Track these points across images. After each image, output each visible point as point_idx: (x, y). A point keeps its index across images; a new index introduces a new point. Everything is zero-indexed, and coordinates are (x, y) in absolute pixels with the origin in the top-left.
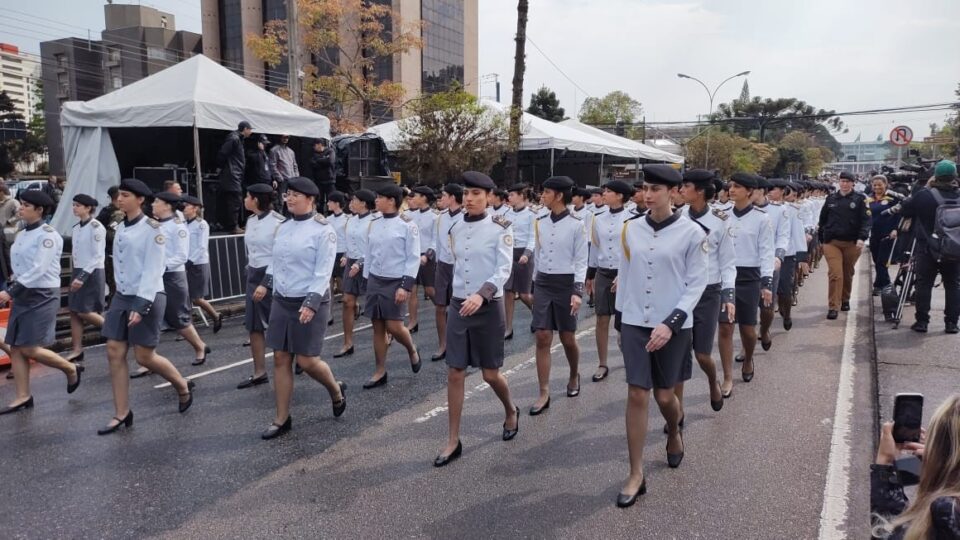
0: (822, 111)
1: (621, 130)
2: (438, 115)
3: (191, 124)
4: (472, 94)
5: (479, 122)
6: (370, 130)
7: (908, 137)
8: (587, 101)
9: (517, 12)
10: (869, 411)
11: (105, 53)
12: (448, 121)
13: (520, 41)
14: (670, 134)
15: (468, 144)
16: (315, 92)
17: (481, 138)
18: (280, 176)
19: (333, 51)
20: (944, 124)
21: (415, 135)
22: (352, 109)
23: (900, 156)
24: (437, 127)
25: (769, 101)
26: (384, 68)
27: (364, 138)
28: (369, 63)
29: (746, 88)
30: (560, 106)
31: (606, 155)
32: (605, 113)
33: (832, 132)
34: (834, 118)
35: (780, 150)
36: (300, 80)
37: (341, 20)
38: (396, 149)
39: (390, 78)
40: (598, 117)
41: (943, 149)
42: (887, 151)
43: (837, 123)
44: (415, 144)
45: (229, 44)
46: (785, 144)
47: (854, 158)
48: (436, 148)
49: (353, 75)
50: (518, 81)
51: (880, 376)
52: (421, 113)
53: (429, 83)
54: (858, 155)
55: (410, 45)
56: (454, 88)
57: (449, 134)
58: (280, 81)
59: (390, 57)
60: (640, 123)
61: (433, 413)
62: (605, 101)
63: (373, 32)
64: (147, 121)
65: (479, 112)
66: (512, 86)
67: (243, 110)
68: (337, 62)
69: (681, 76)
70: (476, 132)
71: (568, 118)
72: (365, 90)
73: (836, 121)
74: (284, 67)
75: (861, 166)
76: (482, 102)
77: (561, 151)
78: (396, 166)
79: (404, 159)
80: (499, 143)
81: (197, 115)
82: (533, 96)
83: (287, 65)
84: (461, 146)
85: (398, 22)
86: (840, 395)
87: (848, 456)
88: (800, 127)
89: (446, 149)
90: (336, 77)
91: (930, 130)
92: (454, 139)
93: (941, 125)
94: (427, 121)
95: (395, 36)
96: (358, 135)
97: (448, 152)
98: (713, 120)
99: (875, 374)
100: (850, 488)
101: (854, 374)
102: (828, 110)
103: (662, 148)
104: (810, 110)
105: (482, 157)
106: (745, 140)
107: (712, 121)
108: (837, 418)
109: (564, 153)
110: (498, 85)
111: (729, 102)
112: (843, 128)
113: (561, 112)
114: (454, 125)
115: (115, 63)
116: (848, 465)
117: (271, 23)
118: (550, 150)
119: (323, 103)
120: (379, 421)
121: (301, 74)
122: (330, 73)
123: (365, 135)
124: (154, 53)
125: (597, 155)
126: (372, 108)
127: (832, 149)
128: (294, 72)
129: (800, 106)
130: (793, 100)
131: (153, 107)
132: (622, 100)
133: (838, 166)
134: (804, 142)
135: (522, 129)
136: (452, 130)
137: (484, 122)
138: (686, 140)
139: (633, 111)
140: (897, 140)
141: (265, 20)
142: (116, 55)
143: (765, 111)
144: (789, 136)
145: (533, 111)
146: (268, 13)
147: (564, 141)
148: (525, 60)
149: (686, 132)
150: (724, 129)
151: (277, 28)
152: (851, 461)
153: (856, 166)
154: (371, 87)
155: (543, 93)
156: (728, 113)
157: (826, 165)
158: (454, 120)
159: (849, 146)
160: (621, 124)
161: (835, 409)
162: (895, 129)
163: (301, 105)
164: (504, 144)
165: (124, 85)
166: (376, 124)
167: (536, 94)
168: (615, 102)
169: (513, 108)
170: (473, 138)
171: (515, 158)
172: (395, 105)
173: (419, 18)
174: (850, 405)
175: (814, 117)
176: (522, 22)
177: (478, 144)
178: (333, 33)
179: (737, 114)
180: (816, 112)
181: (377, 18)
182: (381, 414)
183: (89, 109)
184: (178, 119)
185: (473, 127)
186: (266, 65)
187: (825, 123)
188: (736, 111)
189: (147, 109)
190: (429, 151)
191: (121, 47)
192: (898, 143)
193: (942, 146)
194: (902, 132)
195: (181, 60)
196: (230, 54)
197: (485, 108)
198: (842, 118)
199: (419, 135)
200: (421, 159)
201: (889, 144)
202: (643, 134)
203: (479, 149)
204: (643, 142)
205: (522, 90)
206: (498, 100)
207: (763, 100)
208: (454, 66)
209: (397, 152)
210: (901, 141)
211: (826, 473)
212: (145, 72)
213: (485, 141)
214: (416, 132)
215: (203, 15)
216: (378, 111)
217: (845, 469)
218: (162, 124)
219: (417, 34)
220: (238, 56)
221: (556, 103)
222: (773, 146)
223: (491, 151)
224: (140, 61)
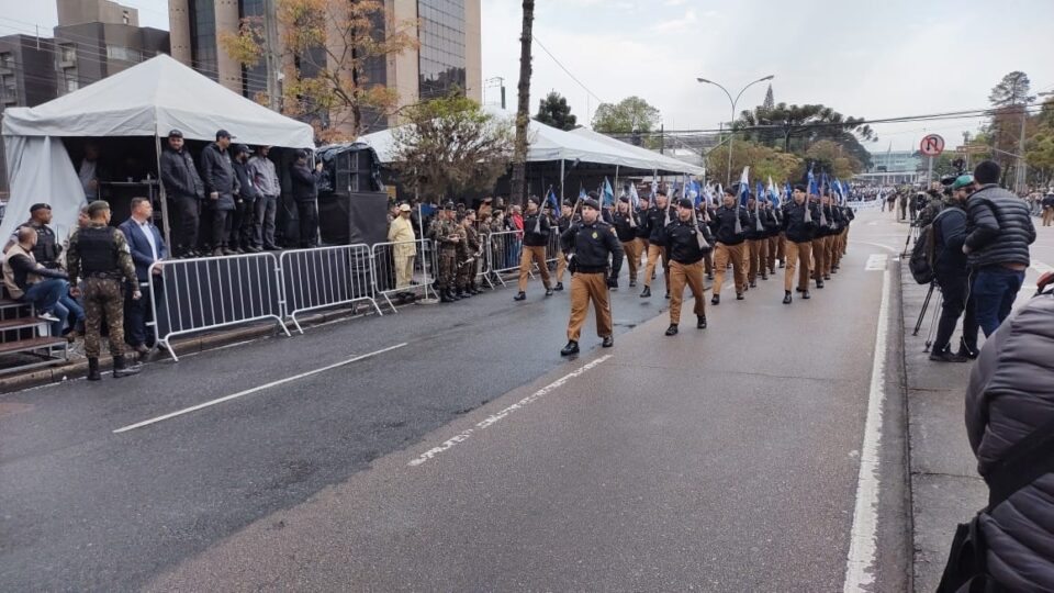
0: (851, 119)
1: (638, 138)
2: (437, 123)
3: (152, 134)
4: (475, 100)
5: (482, 131)
6: (360, 139)
7: (939, 147)
8: (602, 107)
10: (897, 442)
11: (58, 52)
12: (447, 130)
13: (526, 41)
14: (691, 143)
15: (470, 155)
16: (298, 97)
17: (485, 148)
18: (259, 190)
19: (319, 52)
20: (978, 132)
21: (411, 145)
22: (341, 116)
23: (931, 167)
24: (436, 136)
25: (795, 107)
26: (371, 67)
27: (354, 148)
28: (359, 62)
29: (770, 94)
30: (572, 113)
31: (621, 167)
32: (620, 121)
33: (861, 140)
34: (863, 126)
35: (806, 160)
36: (280, 83)
37: (327, 16)
38: (390, 160)
39: (384, 82)
40: (617, 123)
41: (977, 158)
42: (918, 161)
43: (866, 131)
44: (411, 155)
45: (201, 42)
46: (812, 153)
47: (883, 169)
48: (434, 160)
49: (340, 78)
50: (524, 86)
51: (910, 403)
52: (417, 121)
53: (425, 87)
54: (888, 166)
55: (403, 45)
56: (454, 93)
57: (448, 144)
58: (259, 84)
59: (383, 58)
60: (658, 131)
61: (430, 454)
62: (620, 107)
63: (362, 29)
64: (101, 130)
65: (482, 120)
66: (517, 91)
67: (213, 117)
68: (324, 63)
69: (700, 80)
70: (479, 141)
71: (580, 126)
72: (355, 95)
73: (866, 129)
74: (262, 69)
75: (892, 177)
76: (485, 110)
77: (572, 162)
78: (390, 178)
79: (398, 171)
80: (504, 153)
81: (158, 122)
82: (542, 101)
83: (265, 67)
84: (462, 157)
85: (393, 19)
86: (868, 424)
87: (876, 491)
88: (827, 136)
89: (445, 160)
90: (321, 80)
91: (963, 138)
92: (454, 149)
93: (974, 133)
94: (424, 129)
95: (387, 36)
96: (346, 145)
97: (448, 163)
98: (736, 128)
99: (905, 403)
100: (879, 526)
101: (883, 401)
102: (856, 117)
103: (682, 158)
104: (838, 117)
105: (487, 169)
106: (769, 149)
107: (735, 130)
108: (865, 450)
109: (575, 164)
110: (503, 90)
111: (752, 109)
112: (873, 136)
113: (573, 119)
114: (454, 134)
115: (71, 64)
116: (876, 500)
117: (247, 19)
118: (560, 161)
119: (308, 109)
120: (370, 465)
121: (281, 76)
122: (314, 75)
123: (354, 145)
124: (115, 53)
125: (612, 167)
126: (362, 116)
127: (861, 159)
128: (272, 74)
129: (827, 113)
130: (820, 107)
131: (108, 113)
132: (637, 106)
133: (868, 177)
134: (832, 151)
135: (530, 135)
136: (452, 139)
137: (488, 130)
138: (708, 149)
139: (650, 118)
140: (928, 149)
141: (241, 15)
142: (71, 55)
143: (791, 119)
144: (817, 145)
145: (542, 118)
146: (245, 7)
147: (575, 151)
148: (532, 63)
149: (708, 142)
150: (747, 138)
151: (253, 25)
152: (879, 496)
153: (886, 177)
154: (361, 92)
155: (552, 98)
156: (751, 121)
157: (855, 176)
158: (454, 128)
159: (878, 156)
160: (637, 132)
161: (863, 439)
162: (926, 138)
163: (281, 111)
164: (509, 155)
165: (80, 87)
166: (367, 132)
167: (545, 99)
168: (631, 109)
169: (519, 115)
170: (476, 148)
171: (523, 170)
172: (390, 111)
173: (414, 16)
174: (879, 436)
175: (842, 125)
176: (528, 21)
177: (481, 155)
178: (316, 31)
179: (761, 122)
180: (845, 119)
181: (367, 15)
182: (371, 456)
183: (35, 116)
184: (138, 128)
185: (476, 135)
186: (244, 68)
187: (853, 132)
188: (760, 118)
189: (101, 116)
190: (427, 162)
191: (77, 46)
192: (929, 152)
193: (975, 156)
194: (932, 141)
195: (145, 60)
196: (202, 54)
197: (488, 117)
198: (871, 126)
199: (415, 145)
200: (418, 170)
201: (920, 154)
202: (661, 143)
203: (482, 161)
204: (662, 153)
205: (528, 96)
206: (503, 106)
207: (788, 107)
208: (454, 68)
209: (391, 164)
210: (932, 151)
211: (853, 511)
212: (104, 72)
213: (489, 152)
214: (412, 141)
215: (171, 10)
216: (372, 119)
217: (873, 505)
218: (120, 133)
219: (412, 33)
220: (211, 56)
221: (567, 110)
222: (798, 156)
223: (495, 162)
224: (99, 61)
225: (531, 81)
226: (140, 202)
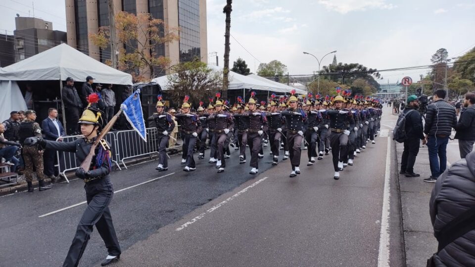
0: (371, 69)
1: (278, 78)
2: (188, 73)
3: (58, 79)
4: (205, 63)
5: (208, 76)
6: (153, 80)
7: (410, 82)
8: (261, 65)
9: (225, 23)
10: (397, 216)
11: (16, 42)
12: (192, 76)
13: (227, 36)
14: (301, 80)
15: (203, 87)
16: (125, 61)
17: (209, 84)
18: (106, 104)
19: (134, 42)
20: (427, 75)
21: (176, 82)
22: (144, 70)
23: (407, 90)
24: (187, 79)
25: (346, 64)
26: (158, 49)
27: (150, 85)
28: (153, 46)
29: (335, 58)
30: (248, 67)
31: (270, 91)
32: (269, 71)
33: (376, 79)
34: (376, 72)
35: (352, 87)
36: (117, 56)
37: (138, 26)
38: (167, 89)
39: (164, 55)
40: (266, 73)
41: (426, 86)
42: (401, 88)
43: (378, 75)
44: (176, 87)
45: (81, 37)
46: (354, 85)
47: (385, 91)
48: (187, 89)
49: (144, 53)
50: (226, 56)
51: (402, 198)
52: (179, 72)
53: (183, 57)
54: (388, 90)
55: (172, 38)
56: (195, 59)
57: (193, 82)
58: (106, 56)
59: (163, 45)
60: (286, 75)
61: (186, 225)
62: (269, 65)
63: (154, 32)
64: (33, 78)
65: (208, 71)
66: (224, 58)
67: (87, 71)
68: (137, 46)
69: (305, 53)
70: (207, 81)
71: (252, 73)
72: (151, 60)
73: (378, 74)
74: (109, 49)
75: (390, 94)
76: (209, 67)
77: (248, 90)
78: (167, 98)
79: (170, 94)
80: (218, 86)
81: (61, 74)
82: (235, 62)
83: (110, 48)
84: (199, 88)
85: (167, 27)
86: (383, 208)
87: (388, 240)
88: (361, 77)
89: (192, 89)
90: (135, 54)
91: (420, 78)
92: (196, 84)
93: (425, 75)
94: (182, 76)
95: (165, 35)
96: (147, 83)
97: (193, 91)
98: (321, 73)
99: (400, 198)
100: (390, 256)
101: (390, 197)
102: (373, 69)
103: (297, 87)
104: (365, 69)
105: (210, 93)
106: (335, 83)
107: (320, 75)
108: (383, 220)
109: (250, 91)
110: (217, 57)
111: (327, 65)
112: (381, 77)
113: (248, 70)
114: (196, 78)
115: (21, 47)
116: (389, 244)
117: (102, 28)
118: (243, 89)
119: (130, 68)
120: (158, 231)
121: (117, 53)
122: (132, 52)
123: (150, 83)
124: (42, 42)
125: (266, 91)
126: (154, 70)
127: (376, 87)
128: (113, 52)
129: (360, 67)
130: (357, 64)
131: (38, 70)
132: (277, 64)
133: (379, 95)
134: (363, 84)
135: (229, 78)
136: (194, 80)
137: (211, 76)
138: (309, 83)
139: (283, 70)
140: (405, 83)
141: (99, 26)
142: (21, 43)
143: (344, 70)
144: (356, 81)
145: (234, 70)
146: (101, 22)
147: (250, 85)
148: (230, 46)
149: (308, 79)
150: (326, 78)
151: (105, 30)
152: (390, 242)
153: (387, 95)
154: (153, 59)
155: (239, 61)
156: (327, 71)
157: (373, 94)
158: (195, 75)
159: (383, 86)
160: (277, 76)
161: (381, 215)
162: (404, 78)
163: (117, 68)
164: (220, 87)
165: (26, 58)
166: (156, 77)
167: (236, 61)
168: (274, 65)
169: (224, 69)
170: (205, 84)
171: (226, 93)
172: (167, 68)
173: (178, 26)
174: (389, 213)
175: (367, 72)
176: (228, 27)
177: (208, 87)
178: (133, 33)
179: (332, 71)
180: (368, 69)
181: (156, 25)
182: (158, 227)
183: (5, 71)
184: (52, 76)
185: (205, 78)
186: (100, 49)
187: (372, 75)
188: (331, 69)
189: (35, 71)
190: (183, 90)
191: (24, 39)
192: (406, 84)
193: (426, 85)
194: (407, 79)
195: (55, 46)
196: (82, 42)
197: (211, 70)
198: (380, 73)
199: (178, 83)
200: (179, 94)
201: (401, 84)
202: (288, 80)
203: (208, 89)
204: (288, 85)
205: (228, 60)
206: (217, 65)
207: (343, 64)
208: (195, 48)
209: (167, 91)
210: (407, 84)
211: (378, 249)
212: (37, 52)
213: (211, 85)
214: (177, 81)
215: (67, 23)
216: (157, 71)
217: (387, 246)
218: (43, 79)
219: (176, 33)
220: (86, 43)
221: (246, 66)
222: (348, 86)
223: (214, 90)
224: (34, 46)
225: (230, 54)
226: (52, 110)
